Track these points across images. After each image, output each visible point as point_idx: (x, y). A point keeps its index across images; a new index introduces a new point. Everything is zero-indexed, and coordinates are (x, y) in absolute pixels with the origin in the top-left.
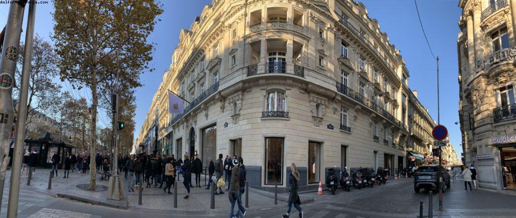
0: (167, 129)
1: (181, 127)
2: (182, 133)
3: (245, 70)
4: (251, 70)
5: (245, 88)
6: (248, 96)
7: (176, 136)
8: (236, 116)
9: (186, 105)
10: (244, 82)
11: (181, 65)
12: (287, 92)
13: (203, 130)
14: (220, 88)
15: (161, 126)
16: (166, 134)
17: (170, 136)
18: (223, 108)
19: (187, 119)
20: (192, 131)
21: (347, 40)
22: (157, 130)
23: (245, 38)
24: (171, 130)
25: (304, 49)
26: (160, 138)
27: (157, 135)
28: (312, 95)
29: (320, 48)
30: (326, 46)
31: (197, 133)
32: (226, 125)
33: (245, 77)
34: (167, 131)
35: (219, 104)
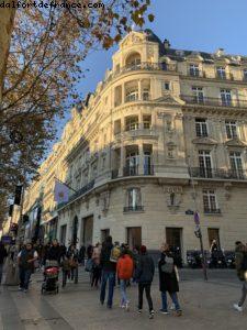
0: (52, 213)
1: (66, 214)
2: (66, 220)
3: (110, 174)
4: (114, 174)
5: (111, 188)
6: (114, 194)
7: (61, 222)
8: (105, 211)
9: (72, 193)
10: (109, 184)
11: (71, 147)
12: (142, 189)
13: (85, 219)
14: (95, 186)
15: (45, 209)
16: (50, 218)
17: (54, 221)
18: (98, 202)
19: (72, 207)
20: (76, 219)
21: (203, 115)
22: (39, 212)
23: (111, 144)
24: (56, 215)
25: (154, 148)
26: (42, 222)
27: (39, 218)
28: (165, 187)
29: (169, 140)
30: (174, 136)
31: (80, 221)
32: (99, 217)
33: (110, 180)
34: (52, 215)
35: (95, 198)
